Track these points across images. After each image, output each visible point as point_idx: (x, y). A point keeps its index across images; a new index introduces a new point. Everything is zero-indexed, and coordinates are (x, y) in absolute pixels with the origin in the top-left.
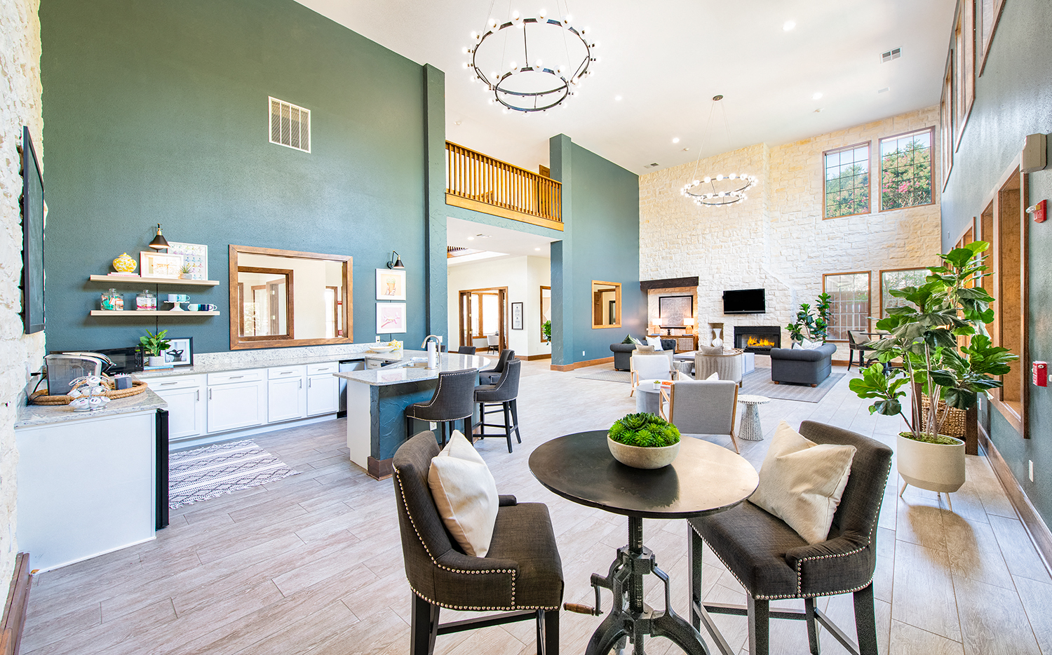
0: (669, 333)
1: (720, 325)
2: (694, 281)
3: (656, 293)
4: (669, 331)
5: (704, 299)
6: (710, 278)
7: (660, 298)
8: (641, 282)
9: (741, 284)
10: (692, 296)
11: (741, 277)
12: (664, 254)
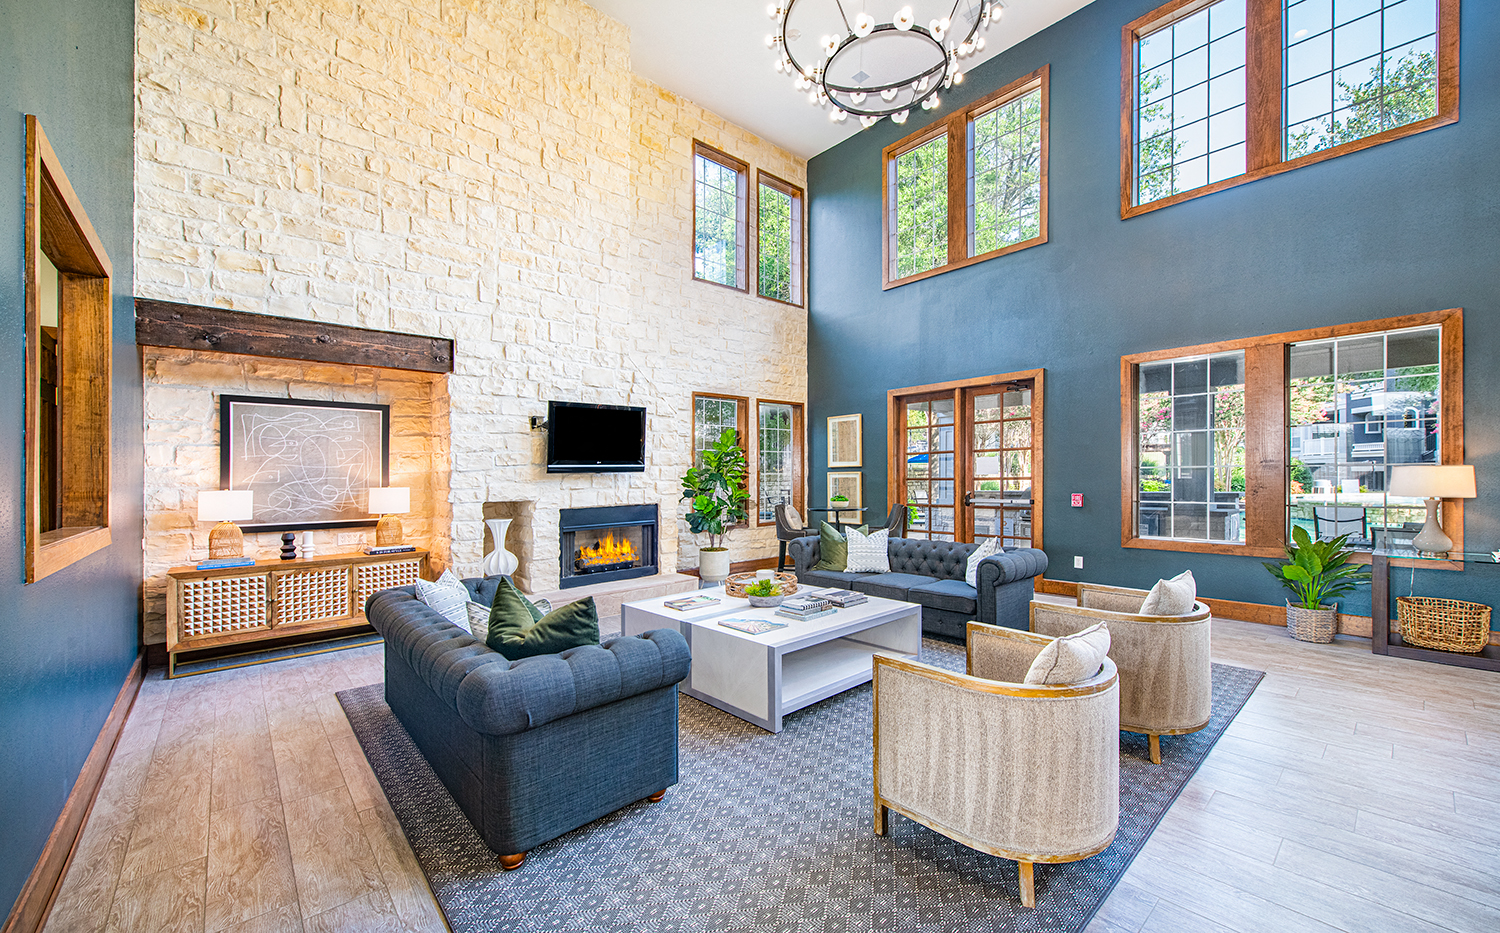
0: (288, 551)
1: (513, 510)
2: (440, 356)
3: (198, 376)
4: (287, 541)
5: (470, 420)
6: (495, 351)
7: (225, 401)
8: (143, 305)
9: (581, 387)
10: (386, 409)
11: (580, 366)
12: (297, 210)
